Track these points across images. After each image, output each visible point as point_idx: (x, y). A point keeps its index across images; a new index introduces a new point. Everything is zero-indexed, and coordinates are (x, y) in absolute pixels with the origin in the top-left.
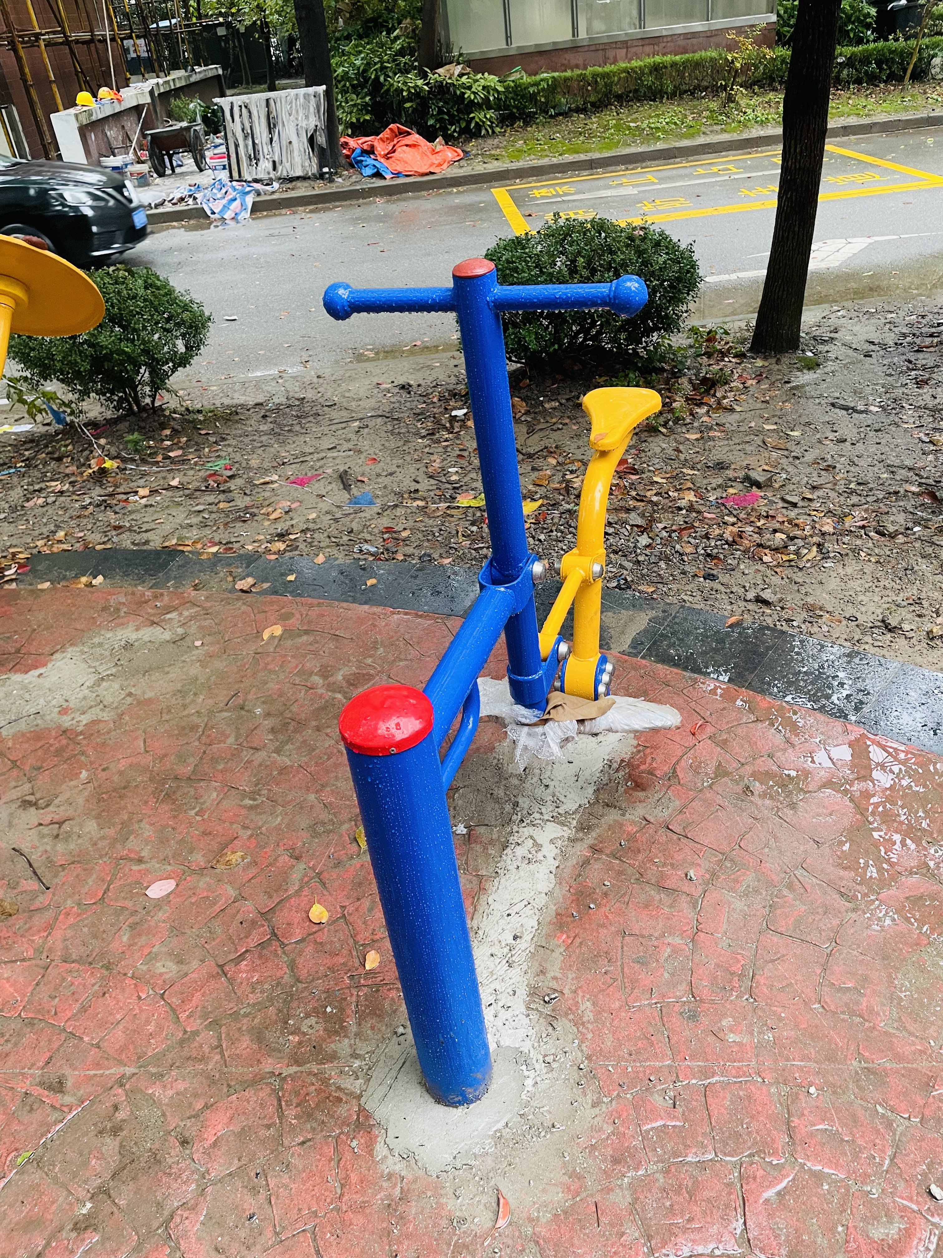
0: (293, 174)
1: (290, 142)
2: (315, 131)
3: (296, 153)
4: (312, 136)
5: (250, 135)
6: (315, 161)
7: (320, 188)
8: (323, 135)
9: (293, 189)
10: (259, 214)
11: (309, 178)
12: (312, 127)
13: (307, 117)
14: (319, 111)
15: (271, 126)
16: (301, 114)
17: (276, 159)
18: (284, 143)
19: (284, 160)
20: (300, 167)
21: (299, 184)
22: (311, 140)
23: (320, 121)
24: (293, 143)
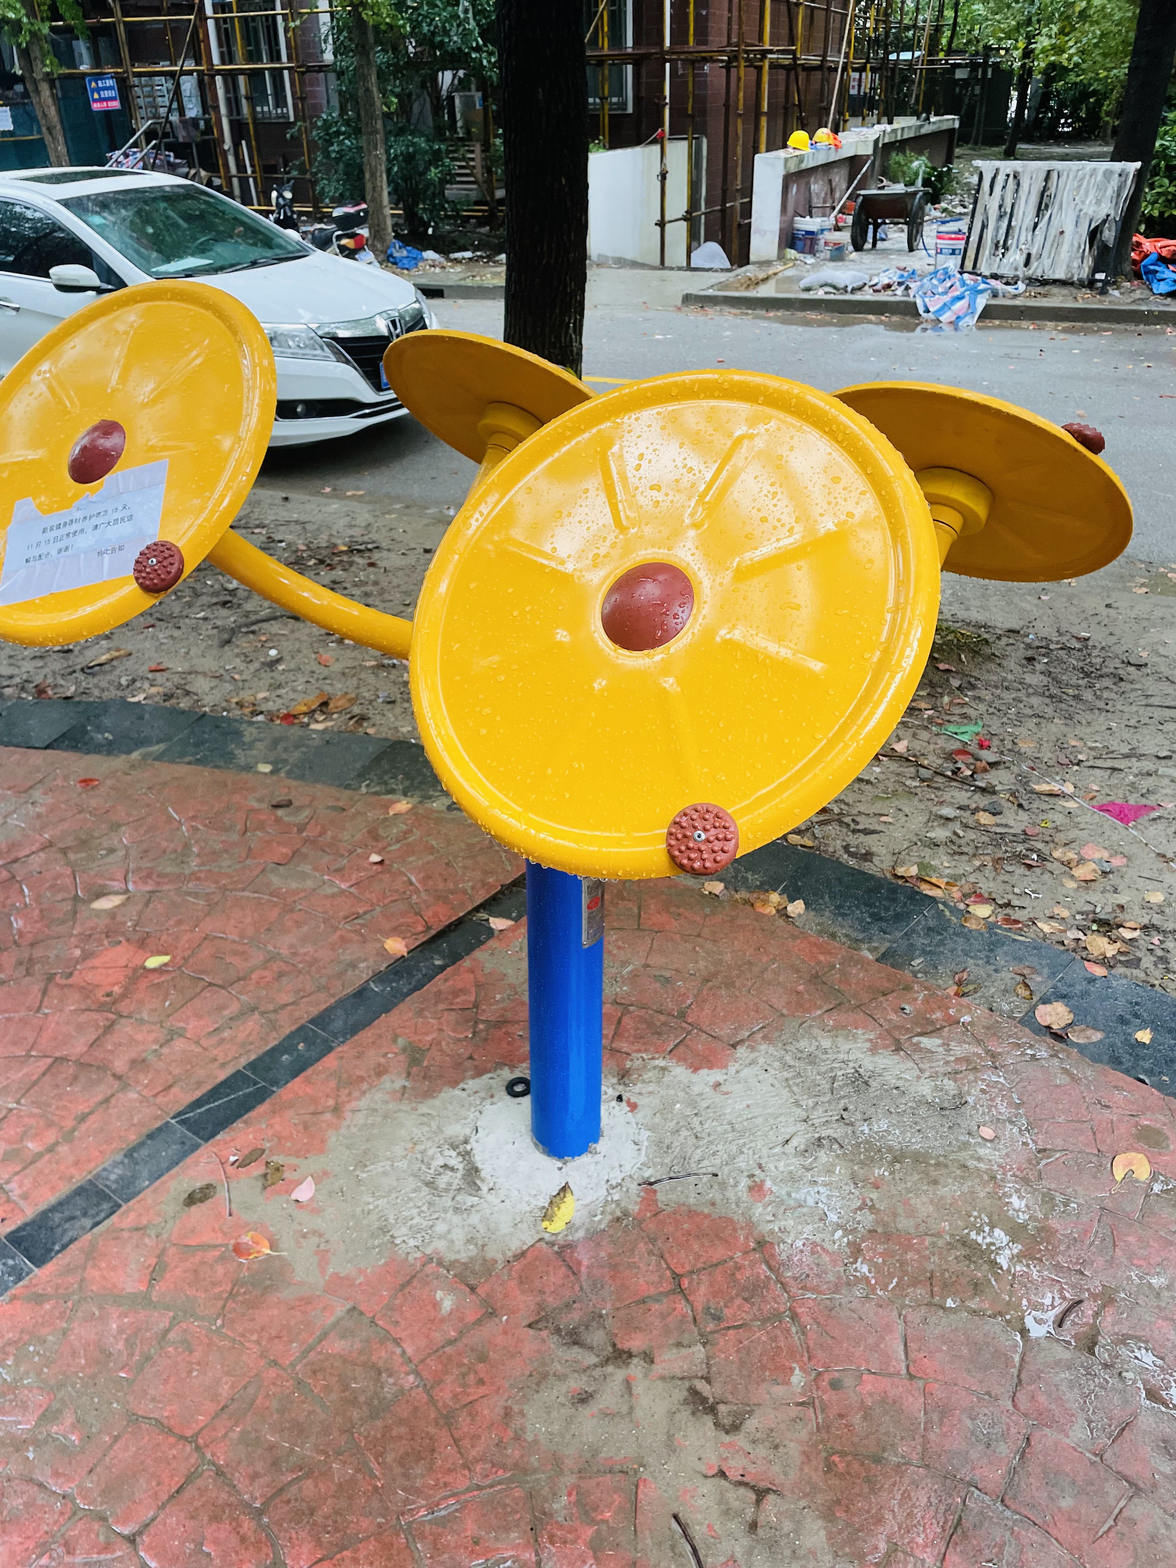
0: (1050, 275)
1: (1062, 233)
2: (1104, 222)
3: (1065, 247)
4: (1097, 228)
5: (1007, 215)
6: (1089, 262)
7: (1085, 300)
8: (1114, 228)
9: (1045, 296)
10: (988, 323)
11: (1072, 284)
12: (1102, 216)
13: (1098, 202)
14: (1118, 195)
15: (1041, 208)
16: (1091, 196)
17: (1034, 252)
18: (1053, 232)
19: (1045, 254)
20: (1064, 267)
21: (1055, 290)
22: (1094, 234)
23: (1116, 210)
24: (1066, 234)
